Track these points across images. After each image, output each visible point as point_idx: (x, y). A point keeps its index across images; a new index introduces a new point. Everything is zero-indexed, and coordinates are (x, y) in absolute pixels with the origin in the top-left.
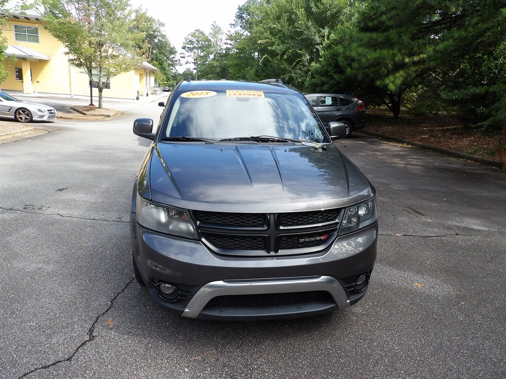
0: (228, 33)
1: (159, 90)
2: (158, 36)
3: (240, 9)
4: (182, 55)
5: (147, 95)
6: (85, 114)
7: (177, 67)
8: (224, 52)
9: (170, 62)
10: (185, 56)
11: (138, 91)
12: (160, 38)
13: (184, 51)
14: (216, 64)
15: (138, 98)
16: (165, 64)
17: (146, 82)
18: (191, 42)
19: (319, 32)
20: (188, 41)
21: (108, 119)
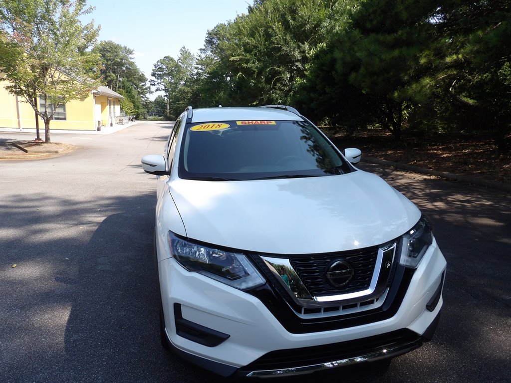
0: (198, 58)
1: (125, 119)
2: (125, 64)
3: (209, 34)
4: (152, 83)
5: (111, 125)
6: (26, 151)
7: (148, 95)
8: (195, 77)
9: (139, 90)
10: (156, 83)
11: (99, 122)
12: (128, 66)
13: (153, 78)
14: (187, 89)
15: (99, 129)
16: (134, 92)
17: (110, 111)
18: (161, 69)
19: (299, 47)
20: (158, 68)
21: (55, 155)
